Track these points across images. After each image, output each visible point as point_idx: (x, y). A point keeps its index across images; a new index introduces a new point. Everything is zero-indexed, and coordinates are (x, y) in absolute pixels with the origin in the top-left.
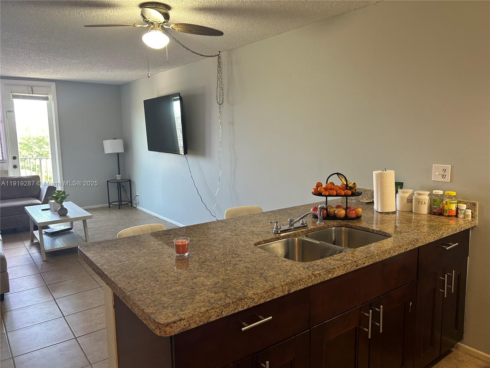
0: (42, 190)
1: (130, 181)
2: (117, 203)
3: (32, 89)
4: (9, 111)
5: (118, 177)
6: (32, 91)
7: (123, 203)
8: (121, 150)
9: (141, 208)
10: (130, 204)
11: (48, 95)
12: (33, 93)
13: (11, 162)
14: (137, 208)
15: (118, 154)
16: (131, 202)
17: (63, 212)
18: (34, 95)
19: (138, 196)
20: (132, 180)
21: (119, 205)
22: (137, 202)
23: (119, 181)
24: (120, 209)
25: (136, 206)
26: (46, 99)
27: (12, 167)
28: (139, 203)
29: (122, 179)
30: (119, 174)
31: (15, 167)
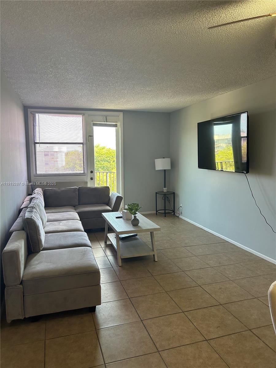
0: (111, 198)
1: (174, 193)
2: (163, 212)
3: (106, 118)
4: (90, 136)
5: (165, 190)
6: (107, 120)
7: (167, 211)
8: (168, 167)
9: (183, 217)
10: (173, 213)
11: (117, 123)
12: (107, 122)
13: (89, 175)
14: (179, 217)
15: (165, 170)
16: (174, 211)
17: (135, 223)
18: (107, 123)
19: (181, 207)
20: (176, 192)
21: (165, 213)
22: (180, 212)
23: (166, 193)
24: (165, 217)
25: (178, 215)
26: (116, 126)
27: (90, 179)
28: (182, 213)
29: (168, 192)
30: (165, 187)
31: (92, 179)
